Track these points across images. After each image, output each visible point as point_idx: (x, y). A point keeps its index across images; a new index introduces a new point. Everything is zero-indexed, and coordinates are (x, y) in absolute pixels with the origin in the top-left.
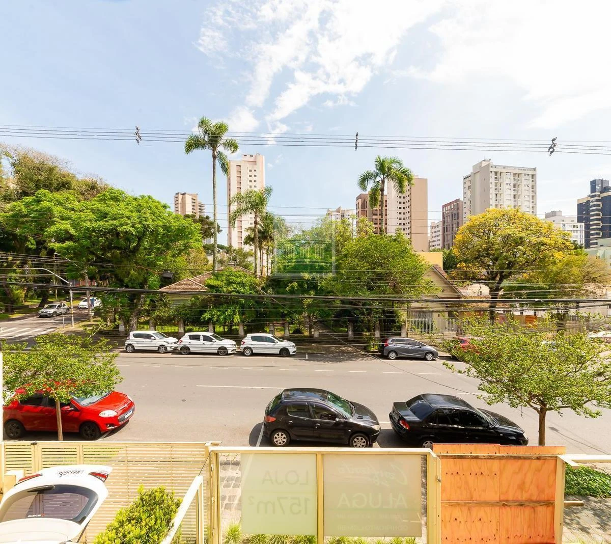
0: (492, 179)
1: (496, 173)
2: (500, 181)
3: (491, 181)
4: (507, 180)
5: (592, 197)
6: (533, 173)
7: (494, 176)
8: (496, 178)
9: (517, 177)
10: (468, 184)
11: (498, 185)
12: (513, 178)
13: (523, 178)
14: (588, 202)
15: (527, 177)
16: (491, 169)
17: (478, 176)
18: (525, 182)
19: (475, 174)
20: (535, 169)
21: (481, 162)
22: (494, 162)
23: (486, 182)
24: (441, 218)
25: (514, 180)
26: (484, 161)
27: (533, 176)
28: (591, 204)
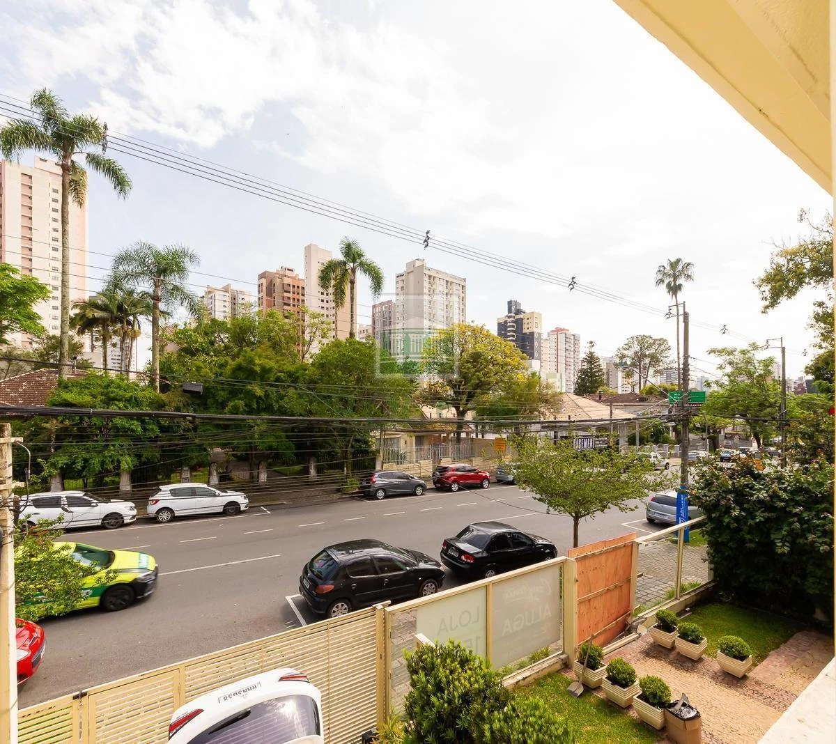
0: (426, 284)
1: (430, 276)
2: (434, 287)
3: (425, 285)
4: (440, 287)
5: (509, 317)
6: (462, 283)
7: (428, 280)
8: (430, 283)
9: (449, 286)
10: (401, 284)
11: (432, 291)
12: (445, 286)
13: (455, 287)
14: (506, 322)
15: (458, 287)
16: (425, 272)
17: (411, 276)
18: (456, 289)
19: (408, 273)
20: (465, 280)
21: (415, 261)
22: (428, 264)
23: (419, 283)
24: (369, 322)
25: (447, 288)
26: (418, 260)
27: (463, 286)
28: (509, 324)
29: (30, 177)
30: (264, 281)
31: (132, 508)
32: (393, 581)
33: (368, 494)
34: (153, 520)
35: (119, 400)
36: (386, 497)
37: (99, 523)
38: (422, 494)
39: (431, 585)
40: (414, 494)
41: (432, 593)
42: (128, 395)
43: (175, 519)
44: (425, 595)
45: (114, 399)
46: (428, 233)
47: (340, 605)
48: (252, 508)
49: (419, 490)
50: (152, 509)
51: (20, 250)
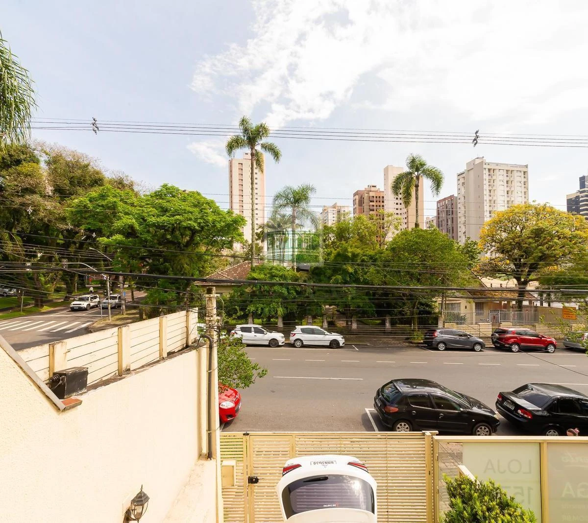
0: (486, 176)
1: (489, 170)
2: (494, 178)
3: (484, 178)
4: (500, 177)
5: (581, 192)
6: (525, 170)
7: (487, 173)
8: (489, 175)
9: (509, 174)
10: (462, 181)
11: (492, 181)
12: (505, 175)
13: (516, 174)
14: (578, 197)
15: (519, 174)
16: (485, 166)
17: (472, 172)
18: (517, 178)
19: (468, 171)
20: (526, 166)
21: (474, 160)
22: (488, 160)
23: (480, 178)
24: (435, 214)
25: (507, 176)
26: (477, 158)
27: (525, 173)
28: (581, 199)
29: (242, 164)
30: (357, 197)
31: (282, 337)
32: (447, 417)
33: (431, 345)
34: (292, 345)
35: (277, 277)
36: (446, 349)
37: (267, 343)
38: (481, 351)
39: (485, 429)
40: (473, 350)
41: (486, 435)
42: (281, 274)
43: (303, 346)
44: (479, 435)
45: (275, 276)
46: (477, 132)
47: (403, 424)
48: (347, 346)
49: (478, 347)
50: (292, 339)
51: (238, 202)
